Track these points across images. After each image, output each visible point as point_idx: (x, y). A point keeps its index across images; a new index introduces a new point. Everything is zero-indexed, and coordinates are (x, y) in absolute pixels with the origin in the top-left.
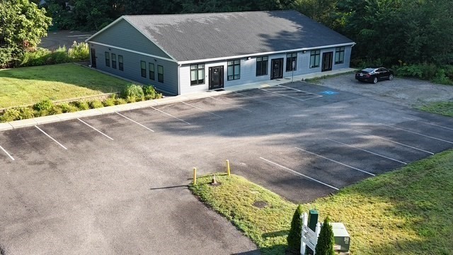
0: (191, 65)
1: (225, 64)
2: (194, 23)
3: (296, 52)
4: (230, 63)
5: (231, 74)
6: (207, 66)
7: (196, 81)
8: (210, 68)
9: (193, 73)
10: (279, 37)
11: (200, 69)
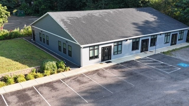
0: (90, 47)
1: (112, 45)
2: (92, 16)
3: (157, 35)
4: (115, 44)
5: (116, 50)
6: (100, 47)
7: (93, 57)
8: (102, 48)
9: (91, 52)
10: (144, 25)
11: (96, 49)
